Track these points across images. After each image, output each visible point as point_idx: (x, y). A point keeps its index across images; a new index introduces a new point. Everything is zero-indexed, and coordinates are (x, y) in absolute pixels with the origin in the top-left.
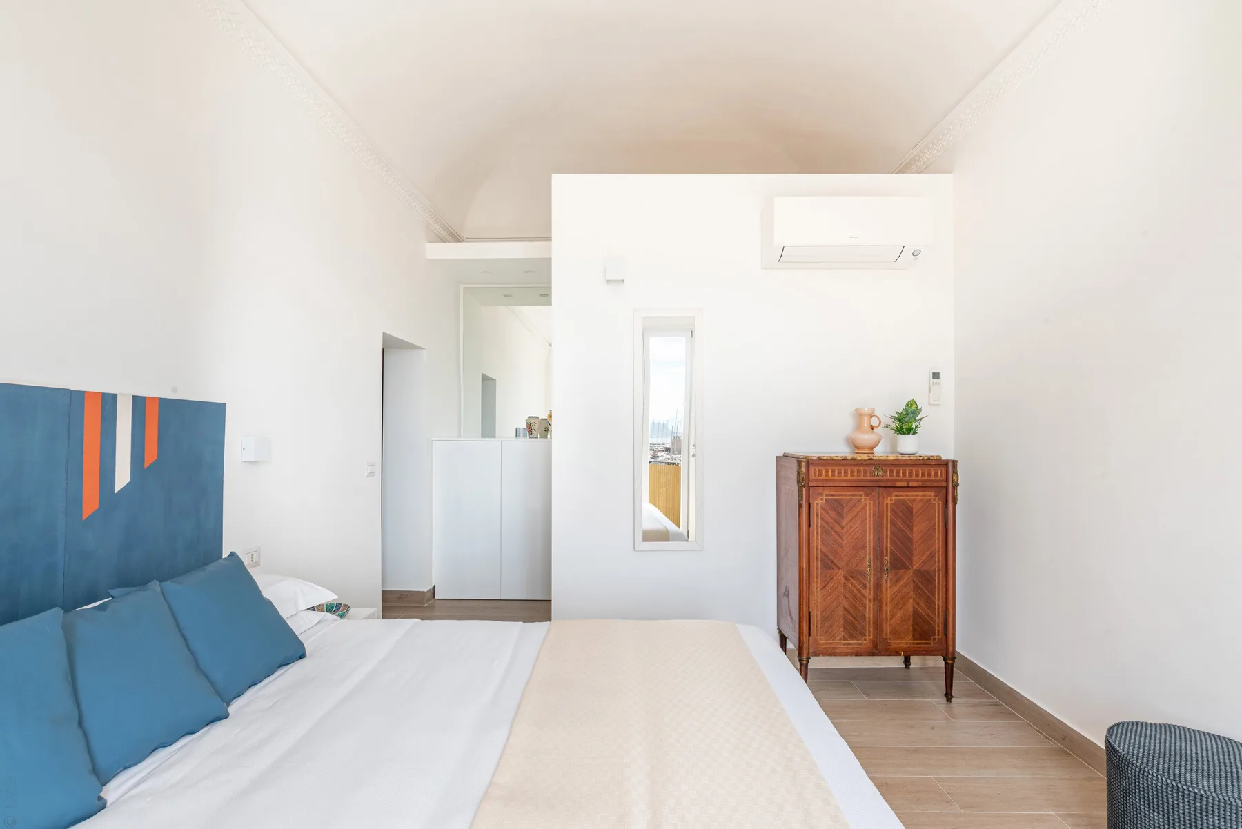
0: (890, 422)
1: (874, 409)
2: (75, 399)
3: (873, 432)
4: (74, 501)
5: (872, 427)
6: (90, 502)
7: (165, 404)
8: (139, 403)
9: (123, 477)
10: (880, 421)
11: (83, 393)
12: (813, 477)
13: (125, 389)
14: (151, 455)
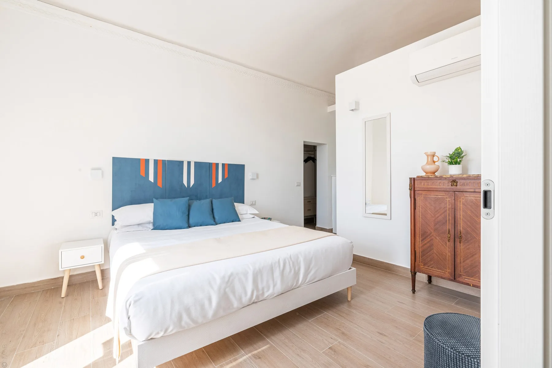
0: (445, 159)
1: (435, 152)
2: (210, 164)
3: (435, 164)
4: (210, 184)
5: (434, 162)
6: (214, 185)
7: (229, 165)
8: (223, 165)
9: (220, 180)
10: (439, 159)
11: (212, 163)
12: (417, 186)
13: (220, 162)
14: (226, 176)
